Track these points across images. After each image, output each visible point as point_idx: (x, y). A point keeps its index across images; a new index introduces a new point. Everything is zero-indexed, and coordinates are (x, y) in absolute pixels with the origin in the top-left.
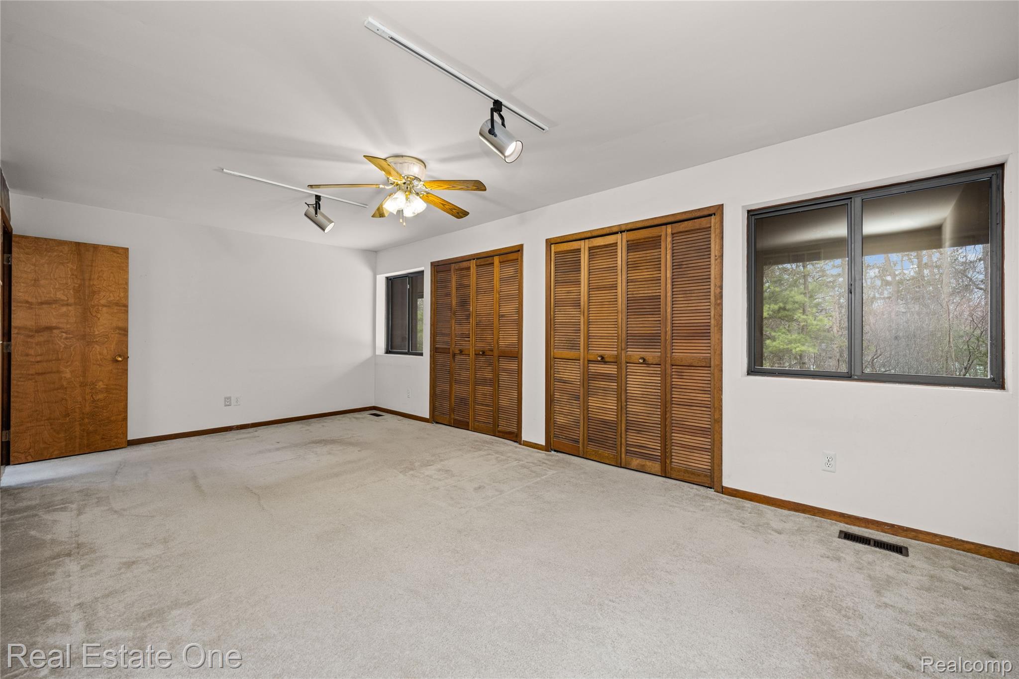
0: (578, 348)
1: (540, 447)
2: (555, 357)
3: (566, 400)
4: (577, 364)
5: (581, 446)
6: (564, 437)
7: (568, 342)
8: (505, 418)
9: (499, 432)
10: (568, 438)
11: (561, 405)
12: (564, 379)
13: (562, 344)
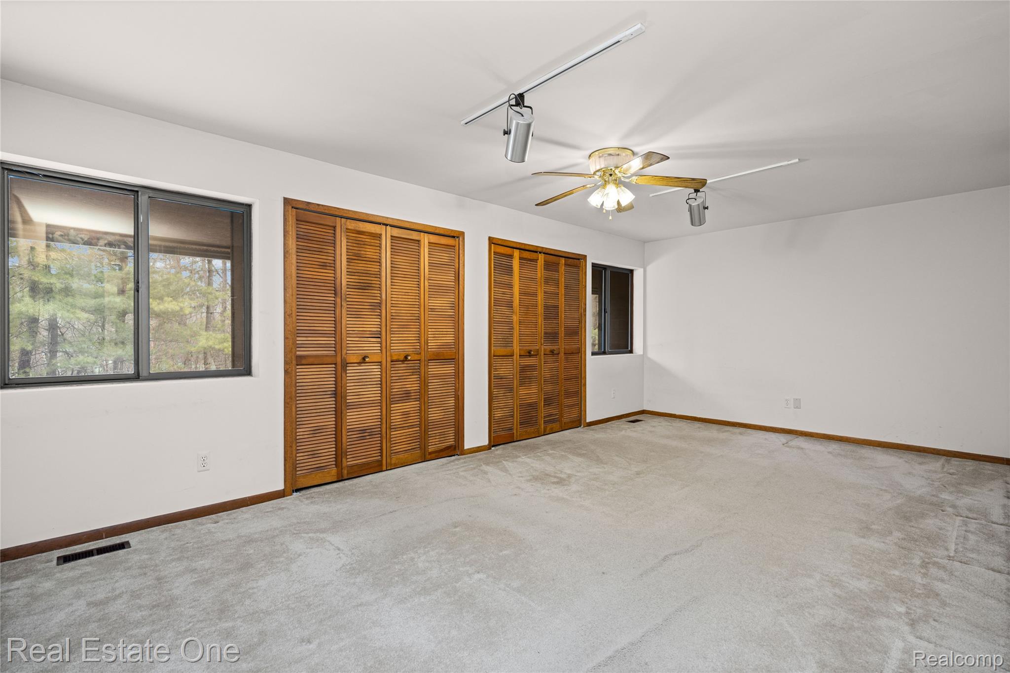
0: (511, 345)
1: (483, 448)
2: (495, 355)
3: (502, 395)
4: (510, 359)
5: (515, 432)
6: (501, 430)
7: (504, 340)
8: (438, 434)
9: (430, 453)
10: (504, 429)
11: (499, 400)
12: (501, 375)
13: (499, 342)
